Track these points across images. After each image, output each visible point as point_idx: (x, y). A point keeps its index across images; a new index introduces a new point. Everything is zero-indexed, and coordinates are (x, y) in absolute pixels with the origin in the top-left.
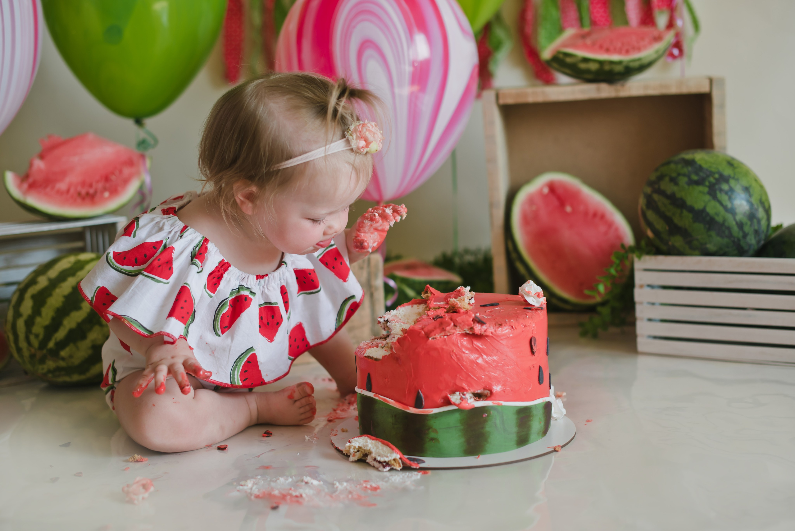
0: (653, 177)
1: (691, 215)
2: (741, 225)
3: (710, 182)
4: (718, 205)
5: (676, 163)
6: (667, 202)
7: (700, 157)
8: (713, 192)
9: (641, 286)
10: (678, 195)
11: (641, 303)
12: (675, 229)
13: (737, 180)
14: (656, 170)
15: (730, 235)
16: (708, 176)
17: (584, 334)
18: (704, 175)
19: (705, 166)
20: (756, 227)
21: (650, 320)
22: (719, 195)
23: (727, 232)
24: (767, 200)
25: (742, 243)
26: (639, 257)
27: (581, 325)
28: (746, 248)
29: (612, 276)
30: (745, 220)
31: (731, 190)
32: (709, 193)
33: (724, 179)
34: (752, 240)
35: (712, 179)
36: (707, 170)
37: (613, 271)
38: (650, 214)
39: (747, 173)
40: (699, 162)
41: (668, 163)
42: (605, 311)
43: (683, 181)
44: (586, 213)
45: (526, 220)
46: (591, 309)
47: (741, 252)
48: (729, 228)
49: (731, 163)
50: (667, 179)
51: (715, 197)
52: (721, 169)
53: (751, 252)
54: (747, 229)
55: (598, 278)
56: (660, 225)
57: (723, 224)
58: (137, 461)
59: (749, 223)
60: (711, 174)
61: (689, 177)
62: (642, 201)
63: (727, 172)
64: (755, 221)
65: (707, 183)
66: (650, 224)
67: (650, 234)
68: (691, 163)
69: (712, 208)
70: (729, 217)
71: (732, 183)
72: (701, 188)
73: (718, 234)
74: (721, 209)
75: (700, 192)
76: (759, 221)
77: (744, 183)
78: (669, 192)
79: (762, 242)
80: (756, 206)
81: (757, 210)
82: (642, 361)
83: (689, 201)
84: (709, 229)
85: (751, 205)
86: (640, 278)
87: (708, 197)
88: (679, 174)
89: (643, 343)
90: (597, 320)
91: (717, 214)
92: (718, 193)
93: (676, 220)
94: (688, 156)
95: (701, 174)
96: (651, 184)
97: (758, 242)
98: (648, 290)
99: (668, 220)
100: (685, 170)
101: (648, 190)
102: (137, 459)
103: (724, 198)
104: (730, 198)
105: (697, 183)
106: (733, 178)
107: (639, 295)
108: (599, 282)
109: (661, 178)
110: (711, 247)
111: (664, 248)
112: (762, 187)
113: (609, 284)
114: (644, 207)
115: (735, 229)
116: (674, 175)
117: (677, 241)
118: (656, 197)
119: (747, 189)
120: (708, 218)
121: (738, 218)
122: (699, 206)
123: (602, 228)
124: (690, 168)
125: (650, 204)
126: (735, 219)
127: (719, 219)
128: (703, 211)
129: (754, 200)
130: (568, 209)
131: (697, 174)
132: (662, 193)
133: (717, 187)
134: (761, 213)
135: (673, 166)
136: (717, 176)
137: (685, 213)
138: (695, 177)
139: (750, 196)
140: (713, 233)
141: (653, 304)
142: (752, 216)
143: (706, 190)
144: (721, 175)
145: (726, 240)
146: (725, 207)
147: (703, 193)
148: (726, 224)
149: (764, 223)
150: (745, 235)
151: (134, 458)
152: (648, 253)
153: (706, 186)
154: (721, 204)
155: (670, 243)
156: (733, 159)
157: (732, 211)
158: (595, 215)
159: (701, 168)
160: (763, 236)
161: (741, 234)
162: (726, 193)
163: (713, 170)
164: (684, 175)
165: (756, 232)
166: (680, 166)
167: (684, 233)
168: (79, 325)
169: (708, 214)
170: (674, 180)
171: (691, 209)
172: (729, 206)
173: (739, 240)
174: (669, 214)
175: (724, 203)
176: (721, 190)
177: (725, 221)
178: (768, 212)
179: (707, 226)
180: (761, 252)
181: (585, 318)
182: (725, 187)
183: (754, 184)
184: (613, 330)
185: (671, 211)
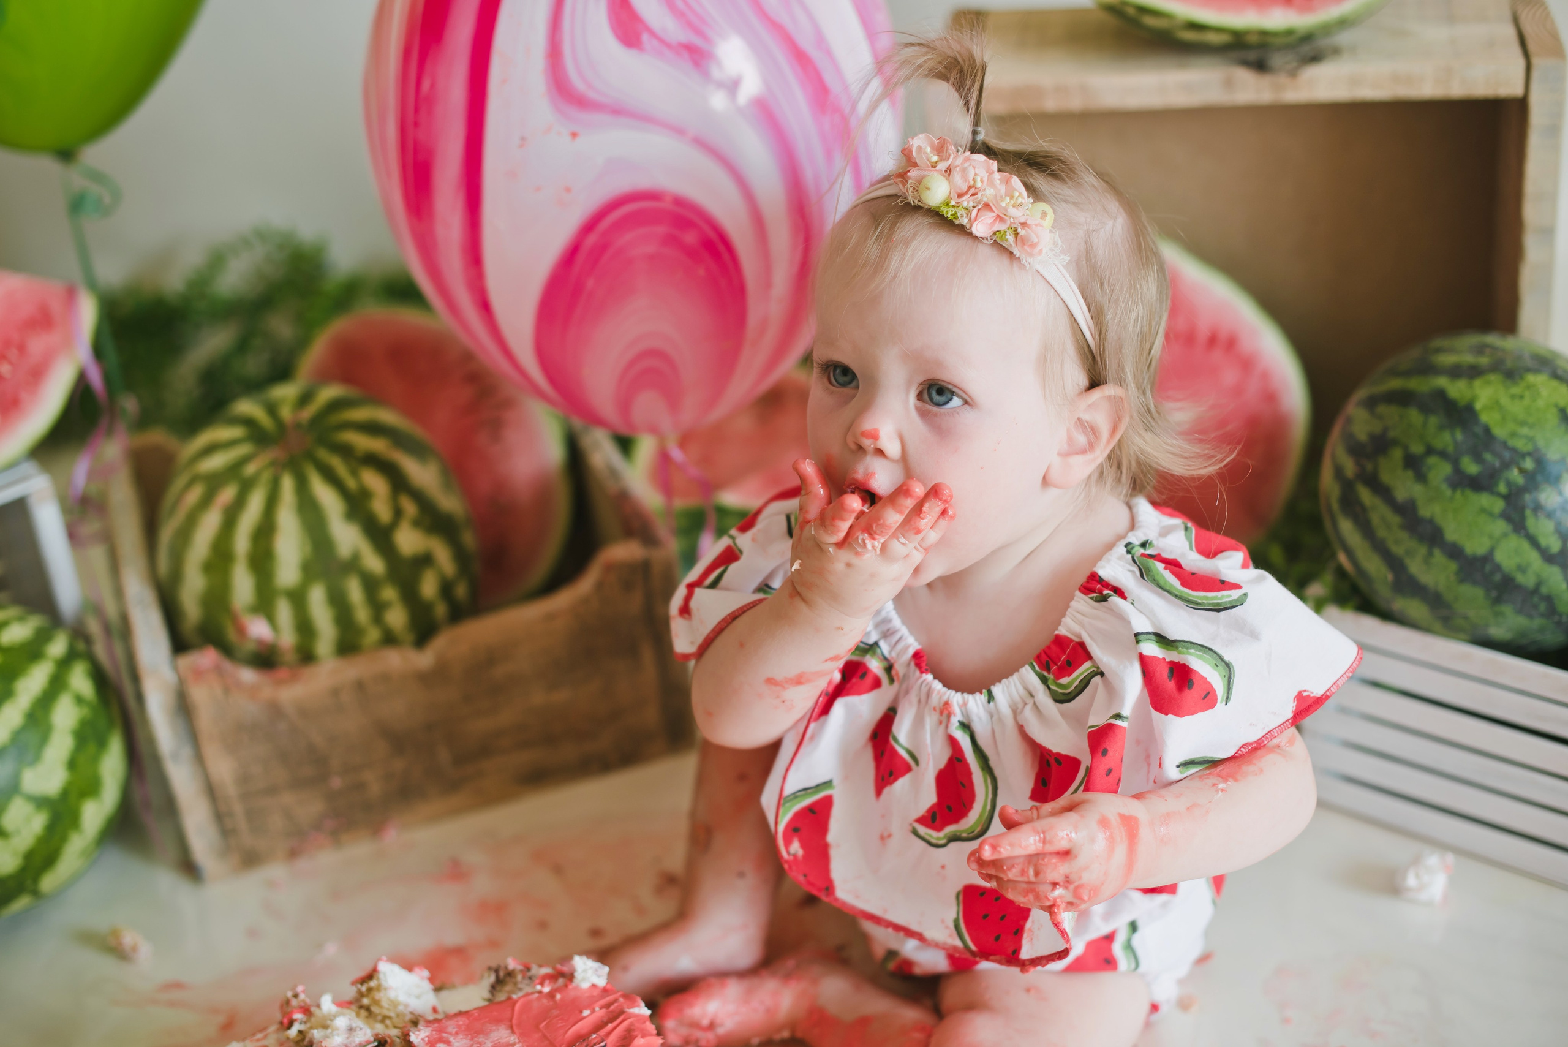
1: (1453, 566)
3: (1509, 484)
4: (1525, 545)
5: (1425, 404)
6: (1395, 519)
8: (1516, 511)
10: (1425, 512)
12: (1409, 585)
15: (1553, 611)
16: (1506, 465)
18: (1497, 464)
19: (1499, 432)
22: (1531, 522)
32: (1505, 516)
33: (1548, 472)
35: (1515, 475)
36: (1504, 444)
40: (1484, 418)
41: (1403, 399)
43: (1439, 471)
48: (1549, 599)
50: (1397, 454)
51: (1518, 524)
52: (1541, 443)
56: (1374, 565)
57: (1536, 591)
60: (1516, 457)
61: (1455, 463)
63: (1557, 448)
65: (1502, 488)
66: (1345, 549)
67: (1345, 562)
68: (1464, 415)
69: (1511, 553)
70: (1553, 575)
72: (1484, 500)
73: (1520, 612)
74: (1532, 555)
75: (1483, 510)
78: (1401, 495)
83: (1452, 532)
84: (1497, 601)
87: (1500, 526)
88: (1430, 451)
91: (1522, 569)
92: (1528, 512)
93: (1415, 567)
94: (1456, 386)
95: (1490, 460)
96: (1356, 450)
99: (1392, 561)
100: (1447, 439)
101: (1350, 467)
103: (1543, 528)
104: (1559, 527)
105: (1477, 484)
109: (1380, 445)
110: (1496, 632)
114: (1334, 503)
115: (1564, 600)
116: (1417, 449)
117: (1415, 608)
118: (1365, 495)
120: (1498, 577)
122: (1475, 546)
124: (1459, 436)
125: (1350, 502)
127: (1527, 580)
128: (1488, 558)
131: (1478, 458)
132: (1384, 491)
133: (1527, 497)
135: (1414, 415)
136: (1529, 464)
137: (1438, 556)
138: (1471, 468)
140: (1507, 609)
141: (1342, 709)
143: (1499, 505)
144: (1540, 462)
145: (1538, 622)
146: (1545, 549)
147: (1491, 514)
148: (1544, 590)
153: (1499, 495)
154: (1534, 542)
155: (1396, 605)
159: (1487, 430)
162: (1551, 514)
163: (1520, 444)
164: (1443, 454)
166: (1433, 421)
167: (1434, 600)
169: (1498, 568)
170: (1414, 464)
171: (1455, 552)
172: (1556, 546)
174: (1398, 550)
175: (1543, 542)
176: (1538, 508)
179: (1494, 594)
182: (1549, 497)
185: (1401, 543)
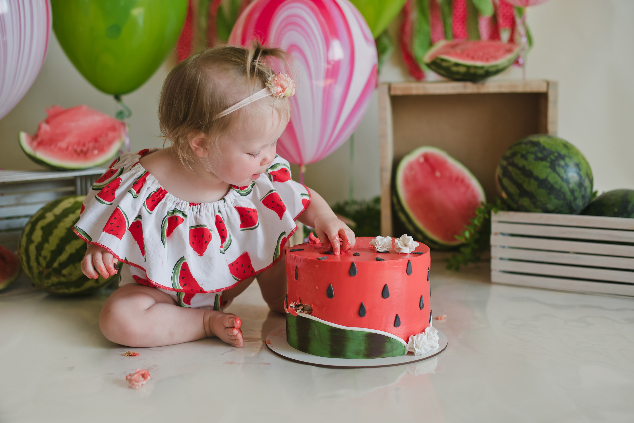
0: (508, 153)
1: (536, 183)
2: (572, 191)
3: (551, 159)
4: (556, 176)
5: (526, 144)
6: (519, 172)
7: (542, 139)
8: (553, 166)
9: (496, 234)
10: (528, 168)
11: (495, 246)
12: (524, 193)
13: (571, 158)
14: (510, 148)
15: (565, 199)
16: (550, 154)
17: (449, 267)
18: (547, 154)
19: (547, 147)
20: (583, 193)
21: (501, 259)
22: (558, 169)
23: (562, 196)
24: (591, 173)
25: (573, 205)
26: (496, 212)
27: (447, 260)
28: (575, 208)
29: (475, 226)
30: (576, 188)
31: (567, 165)
32: (550, 167)
33: (561, 157)
34: (580, 203)
35: (552, 157)
36: (549, 150)
37: (476, 222)
38: (506, 181)
39: (577, 153)
40: (543, 144)
41: (520, 144)
42: (467, 251)
43: (531, 157)
44: (450, 178)
45: (407, 181)
46: (456, 249)
47: (571, 211)
48: (564, 193)
49: (566, 145)
50: (519, 156)
51: (554, 170)
52: (559, 150)
53: (579, 211)
54: (577, 194)
55: (465, 226)
56: (513, 189)
57: (560, 191)
58: (131, 355)
59: (578, 190)
60: (552, 153)
61: (535, 154)
62: (499, 171)
63: (563, 152)
64: (583, 189)
65: (549, 160)
66: (504, 188)
67: (504, 195)
68: (537, 144)
69: (552, 178)
70: (565, 185)
71: (567, 160)
72: (544, 163)
73: (556, 198)
74: (559, 179)
75: (544, 166)
76: (585, 189)
77: (576, 160)
78: (520, 165)
79: (587, 204)
80: (583, 178)
81: (584, 180)
82: (494, 289)
83: (536, 173)
84: (549, 194)
85: (580, 176)
86: (495, 227)
87: (549, 170)
88: (528, 152)
89: (495, 276)
90: (460, 258)
91: (556, 183)
92: (557, 167)
93: (525, 186)
94: (534, 138)
95: (545, 153)
96: (506, 158)
97: (584, 204)
98: (500, 237)
99: (519, 186)
100: (533, 149)
101: (504, 163)
102: (131, 354)
103: (561, 171)
104: (565, 171)
105: (543, 159)
106: (568, 157)
107: (495, 240)
108: (466, 229)
109: (514, 154)
110: (550, 207)
111: (514, 206)
112: (587, 164)
113: (473, 231)
114: (501, 176)
115: (568, 194)
116: (524, 152)
117: (525, 202)
118: (510, 168)
119: (578, 165)
120: (549, 186)
121: (571, 186)
122: (542, 176)
123: (462, 189)
124: (536, 148)
125: (506, 173)
126: (568, 187)
127: (557, 186)
128: (546, 180)
129: (583, 173)
130: (438, 174)
131: (541, 152)
132: (515, 165)
133: (556, 163)
134: (587, 183)
135: (523, 146)
136: (556, 154)
137: (532, 181)
138: (540, 155)
139: (580, 170)
140: (552, 197)
141: (504, 247)
142: (580, 185)
143: (548, 164)
144: (559, 154)
145: (561, 202)
146: (562, 178)
147: (546, 167)
148: (562, 190)
149: (588, 190)
150: (575, 199)
151: (129, 353)
152: (502, 209)
153: (548, 162)
154: (559, 175)
155: (520, 203)
156: (567, 142)
157: (567, 181)
158: (457, 179)
159: (544, 149)
160: (587, 200)
161: (572, 198)
162: (563, 167)
163: (553, 150)
164: (532, 153)
165: (583, 197)
166: (528, 146)
167: (531, 196)
168: (78, 251)
169: (549, 183)
170: (524, 157)
171: (537, 179)
172: (565, 177)
173: (571, 202)
174: (520, 181)
175: (561, 175)
176: (559, 165)
177: (561, 188)
178: (591, 182)
179: (548, 191)
180: (586, 212)
181: (449, 255)
182: (562, 163)
183: (582, 162)
184: (471, 265)
185: (521, 178)
